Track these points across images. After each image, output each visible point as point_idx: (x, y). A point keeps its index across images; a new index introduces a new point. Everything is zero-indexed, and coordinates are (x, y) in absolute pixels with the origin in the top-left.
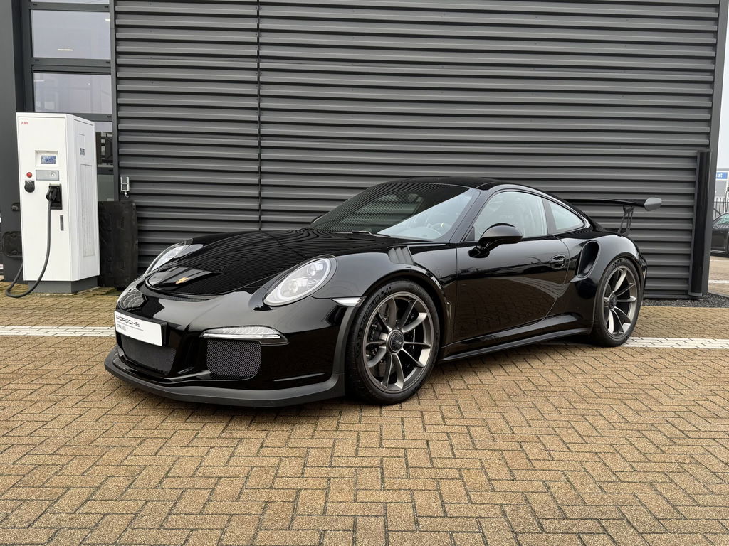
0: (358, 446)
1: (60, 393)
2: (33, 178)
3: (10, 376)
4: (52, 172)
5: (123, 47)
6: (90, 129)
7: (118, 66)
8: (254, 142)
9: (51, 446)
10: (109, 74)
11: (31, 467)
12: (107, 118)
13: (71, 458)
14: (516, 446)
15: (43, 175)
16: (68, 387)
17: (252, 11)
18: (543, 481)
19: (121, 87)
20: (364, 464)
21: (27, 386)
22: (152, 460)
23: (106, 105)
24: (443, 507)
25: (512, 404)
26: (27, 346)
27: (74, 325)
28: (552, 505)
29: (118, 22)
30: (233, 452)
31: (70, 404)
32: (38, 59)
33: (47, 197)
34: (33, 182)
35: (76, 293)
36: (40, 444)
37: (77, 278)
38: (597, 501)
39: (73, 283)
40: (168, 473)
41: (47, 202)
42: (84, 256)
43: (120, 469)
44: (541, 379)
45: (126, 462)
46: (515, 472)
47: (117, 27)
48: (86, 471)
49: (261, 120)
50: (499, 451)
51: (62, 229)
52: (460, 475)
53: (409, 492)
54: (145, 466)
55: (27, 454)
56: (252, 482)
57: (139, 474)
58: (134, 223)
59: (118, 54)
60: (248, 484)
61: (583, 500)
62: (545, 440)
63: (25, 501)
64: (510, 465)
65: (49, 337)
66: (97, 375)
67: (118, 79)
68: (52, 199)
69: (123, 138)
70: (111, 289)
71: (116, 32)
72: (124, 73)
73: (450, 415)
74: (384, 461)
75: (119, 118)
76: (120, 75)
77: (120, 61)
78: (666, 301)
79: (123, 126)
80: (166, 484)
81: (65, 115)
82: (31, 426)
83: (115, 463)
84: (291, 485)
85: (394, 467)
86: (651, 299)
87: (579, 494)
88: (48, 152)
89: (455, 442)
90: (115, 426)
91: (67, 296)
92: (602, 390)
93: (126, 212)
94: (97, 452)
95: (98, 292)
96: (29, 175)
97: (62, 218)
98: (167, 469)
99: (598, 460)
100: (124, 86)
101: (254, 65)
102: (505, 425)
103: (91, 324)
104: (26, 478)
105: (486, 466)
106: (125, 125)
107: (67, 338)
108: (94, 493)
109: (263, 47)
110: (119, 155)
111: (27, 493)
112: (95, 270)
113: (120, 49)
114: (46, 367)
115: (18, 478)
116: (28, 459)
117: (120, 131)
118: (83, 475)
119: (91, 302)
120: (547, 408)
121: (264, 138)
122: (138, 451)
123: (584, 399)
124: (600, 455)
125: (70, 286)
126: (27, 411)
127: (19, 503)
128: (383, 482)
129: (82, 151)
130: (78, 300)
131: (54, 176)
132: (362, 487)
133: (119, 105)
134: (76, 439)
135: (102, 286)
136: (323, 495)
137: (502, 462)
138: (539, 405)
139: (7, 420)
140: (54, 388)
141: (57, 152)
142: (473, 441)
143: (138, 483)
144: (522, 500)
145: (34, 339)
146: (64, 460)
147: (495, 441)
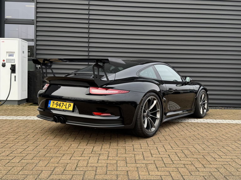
0: (143, 156)
1: (26, 139)
2: (5, 62)
3: (6, 133)
4: (12, 60)
5: (39, 15)
6: (26, 44)
7: (37, 21)
8: (87, 49)
9: (30, 157)
10: (34, 24)
11: (26, 164)
12: (32, 40)
13: (39, 161)
14: (202, 157)
15: (9, 61)
16: (28, 137)
17: (87, 2)
18: (216, 168)
19: (38, 29)
20: (148, 163)
21: (13, 137)
22: (69, 161)
23: (32, 36)
24: (182, 177)
25: (195, 142)
26: (8, 123)
27: (23, 116)
28: (221, 176)
29: (38, 6)
30: (99, 159)
31: (32, 142)
32: (7, 19)
33: (11, 68)
34: (5, 63)
35: (19, 104)
36: (26, 156)
37: (20, 99)
38: (237, 174)
39: (18, 101)
40: (77, 165)
41: (10, 71)
42: (23, 91)
43: (59, 164)
44: (203, 134)
45: (60, 162)
46: (205, 165)
47: (37, 8)
48: (47, 165)
49: (89, 41)
50: (196, 158)
51: (15, 81)
52: (185, 166)
53: (168, 172)
54: (68, 163)
55: (22, 159)
56: (109, 168)
57: (66, 166)
58: (41, 79)
59: (37, 17)
60: (108, 169)
61: (232, 174)
62: (212, 154)
63: (28, 175)
64: (202, 163)
65: (15, 120)
66: (38, 133)
67: (37, 26)
68: (12, 70)
69: (38, 47)
70: (31, 103)
71: (37, 9)
72: (39, 24)
73: (174, 146)
74: (155, 162)
75: (37, 40)
76: (38, 25)
77: (38, 20)
78: (239, 108)
79: (38, 43)
80: (77, 169)
81: (18, 39)
82: (20, 150)
83: (56, 162)
84: (124, 170)
85: (159, 164)
86: (233, 107)
87: (230, 172)
88: (11, 52)
89: (179, 155)
90: (51, 150)
91: (16, 106)
92: (227, 138)
93: (38, 75)
94: (48, 158)
95: (27, 105)
96: (4, 61)
97: (15, 76)
98: (77, 164)
99: (233, 161)
100: (39, 29)
101: (87, 22)
102: (195, 150)
103: (29, 115)
104: (25, 167)
105: (193, 163)
106: (39, 43)
107: (22, 120)
108: (52, 172)
109: (91, 15)
110: (36, 54)
111: (27, 173)
112: (26, 96)
113: (38, 15)
114: (18, 130)
115: (22, 167)
116: (23, 161)
117: (37, 45)
118: (45, 166)
119: (26, 108)
120: (209, 144)
121: (90, 48)
122: (63, 158)
123: (221, 141)
124: (233, 159)
125: (17, 102)
126: (16, 145)
127: (25, 176)
128: (157, 169)
129: (23, 52)
130: (21, 107)
131: (13, 61)
132: (150, 170)
133: (37, 36)
134: (38, 154)
135: (28, 102)
136: (137, 173)
137: (199, 162)
138: (205, 143)
139: (10, 148)
140: (24, 137)
141: (14, 52)
142: (185, 155)
143: (67, 169)
144: (210, 174)
145: (10, 120)
146: (36, 162)
147: (193, 155)
